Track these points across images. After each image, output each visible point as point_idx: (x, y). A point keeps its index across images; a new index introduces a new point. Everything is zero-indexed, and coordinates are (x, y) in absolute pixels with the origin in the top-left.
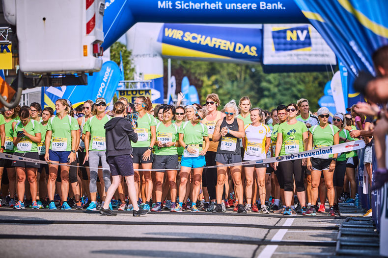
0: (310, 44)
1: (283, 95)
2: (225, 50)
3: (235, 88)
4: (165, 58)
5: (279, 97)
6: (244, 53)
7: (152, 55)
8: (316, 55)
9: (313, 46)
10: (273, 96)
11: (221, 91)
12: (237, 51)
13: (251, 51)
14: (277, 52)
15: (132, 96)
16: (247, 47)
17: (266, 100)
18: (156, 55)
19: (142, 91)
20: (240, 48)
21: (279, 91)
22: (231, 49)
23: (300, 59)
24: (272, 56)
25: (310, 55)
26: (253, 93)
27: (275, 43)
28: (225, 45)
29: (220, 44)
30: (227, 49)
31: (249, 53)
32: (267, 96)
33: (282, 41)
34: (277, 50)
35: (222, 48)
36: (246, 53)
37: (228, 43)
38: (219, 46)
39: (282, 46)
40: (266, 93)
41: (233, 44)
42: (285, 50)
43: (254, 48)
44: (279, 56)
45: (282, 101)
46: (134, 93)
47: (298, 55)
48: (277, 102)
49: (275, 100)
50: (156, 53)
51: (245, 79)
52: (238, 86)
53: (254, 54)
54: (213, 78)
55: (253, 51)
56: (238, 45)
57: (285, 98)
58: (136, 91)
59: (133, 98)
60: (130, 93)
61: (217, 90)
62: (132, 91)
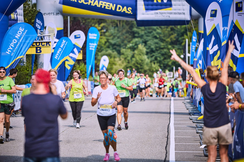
0: (171, 5)
1: (147, 36)
2: (109, 10)
3: (116, 32)
4: (65, 15)
5: (145, 37)
6: (122, 11)
7: (55, 14)
8: (175, 13)
9: (173, 6)
10: (141, 37)
11: (107, 34)
12: (118, 10)
13: (127, 10)
14: (147, 11)
15: (36, 46)
16: (125, 8)
17: (136, 40)
18: (58, 13)
19: (44, 42)
20: (120, 8)
21: (145, 33)
22: (113, 9)
23: (164, 16)
24: (143, 14)
25: (171, 13)
26: (127, 35)
27: (145, 5)
28: (109, 6)
29: (105, 5)
30: (110, 9)
31: (126, 12)
32: (137, 37)
33: (150, 3)
34: (147, 9)
35: (106, 8)
36: (124, 12)
37: (111, 4)
38: (105, 7)
39: (150, 7)
40: (136, 35)
41: (115, 5)
42: (152, 9)
43: (130, 8)
44: (148, 14)
45: (147, 40)
46: (38, 44)
47: (162, 13)
48: (144, 41)
49: (143, 39)
50: (58, 12)
51: (123, 26)
52: (118, 30)
53: (130, 12)
54: (102, 25)
55: (129, 11)
56: (118, 6)
59: (37, 48)
60: (35, 44)
61: (104, 33)
62: (36, 43)
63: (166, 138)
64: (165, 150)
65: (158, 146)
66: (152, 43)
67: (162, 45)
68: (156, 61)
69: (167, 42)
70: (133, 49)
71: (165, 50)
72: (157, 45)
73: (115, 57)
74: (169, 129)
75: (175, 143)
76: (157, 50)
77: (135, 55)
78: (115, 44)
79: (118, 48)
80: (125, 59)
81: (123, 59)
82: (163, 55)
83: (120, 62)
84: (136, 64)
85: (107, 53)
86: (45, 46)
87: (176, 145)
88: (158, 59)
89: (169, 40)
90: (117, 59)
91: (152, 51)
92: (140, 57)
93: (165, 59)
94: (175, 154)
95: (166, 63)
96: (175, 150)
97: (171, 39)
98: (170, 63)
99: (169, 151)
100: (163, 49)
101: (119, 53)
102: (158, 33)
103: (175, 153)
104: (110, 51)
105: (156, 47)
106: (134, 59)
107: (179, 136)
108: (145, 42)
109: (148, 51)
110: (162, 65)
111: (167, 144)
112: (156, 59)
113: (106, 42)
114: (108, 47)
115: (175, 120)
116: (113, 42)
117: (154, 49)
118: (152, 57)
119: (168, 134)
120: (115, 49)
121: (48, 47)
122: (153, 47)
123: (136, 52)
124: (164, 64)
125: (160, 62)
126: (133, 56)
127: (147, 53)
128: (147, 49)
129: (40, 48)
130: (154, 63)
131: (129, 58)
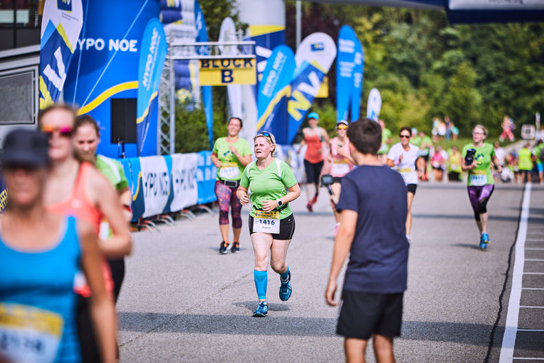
1: (479, 44)
5: (474, 47)
11: (386, 39)
15: (222, 68)
19: (240, 59)
21: (473, 38)
40: (452, 43)
46: (226, 63)
54: (377, 17)
57: (482, 49)
58: (229, 60)
59: (223, 71)
60: (219, 63)
61: (381, 36)
62: (222, 60)
63: (504, 277)
64: (498, 303)
65: (483, 294)
66: (489, 61)
67: (512, 64)
68: (497, 102)
69: (522, 58)
70: (446, 73)
71: (519, 77)
72: (500, 65)
73: (404, 93)
74: (512, 256)
75: (523, 286)
76: (499, 77)
77: (451, 89)
78: (404, 64)
79: (412, 72)
80: (429, 95)
81: (423, 97)
82: (513, 86)
83: (417, 103)
84: (453, 108)
85: (388, 82)
86: (242, 66)
87: (523, 292)
88: (503, 96)
89: (526, 52)
90: (410, 97)
91: (489, 79)
92: (463, 91)
93: (518, 95)
94: (520, 313)
95: (520, 105)
96: (521, 304)
97: (531, 51)
98: (529, 106)
99: (507, 306)
100: (513, 73)
101: (416, 82)
102: (501, 39)
103: (521, 309)
104: (393, 78)
105: (498, 69)
106: (449, 97)
107: (533, 271)
108: (474, 60)
109: (481, 77)
110: (511, 111)
111: (504, 289)
112: (498, 95)
113: (385, 58)
114: (391, 69)
115: (528, 236)
116: (400, 57)
117: (494, 73)
118: (488, 91)
119: (509, 266)
120: (406, 73)
121: (248, 69)
122: (491, 68)
123: (453, 80)
124: (515, 109)
125: (506, 103)
126: (446, 90)
127: (478, 84)
128: (479, 73)
129: (231, 71)
130: (496, 107)
131: (437, 94)
